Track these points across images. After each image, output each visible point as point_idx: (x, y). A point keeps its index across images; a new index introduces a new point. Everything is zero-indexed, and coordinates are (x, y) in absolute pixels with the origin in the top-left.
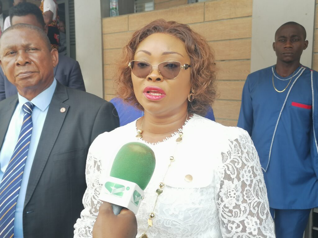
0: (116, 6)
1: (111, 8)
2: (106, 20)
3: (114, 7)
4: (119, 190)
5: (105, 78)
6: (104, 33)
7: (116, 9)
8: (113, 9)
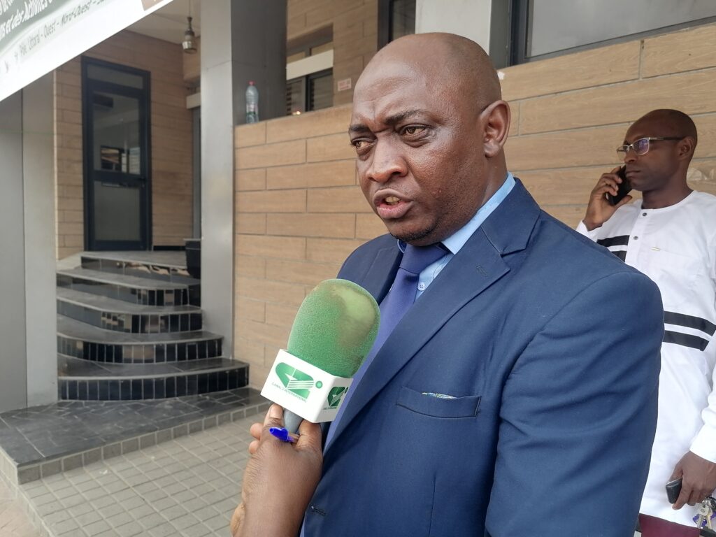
0: (254, 109)
1: (248, 111)
2: (240, 129)
3: (252, 110)
4: (301, 385)
5: (237, 210)
6: (236, 146)
7: (254, 113)
8: (250, 113)
